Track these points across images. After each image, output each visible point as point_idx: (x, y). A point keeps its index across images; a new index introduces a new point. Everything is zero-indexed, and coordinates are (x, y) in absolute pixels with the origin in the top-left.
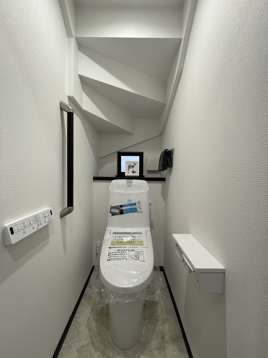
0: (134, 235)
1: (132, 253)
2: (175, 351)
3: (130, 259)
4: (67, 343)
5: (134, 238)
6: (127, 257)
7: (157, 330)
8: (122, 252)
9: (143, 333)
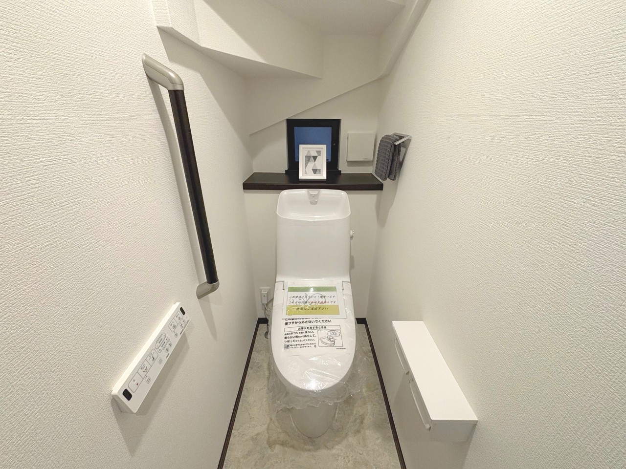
0: (324, 293)
1: (323, 333)
2: (378, 439)
3: (321, 344)
4: (238, 430)
5: (323, 300)
6: (316, 342)
7: (355, 412)
8: (306, 332)
9: (336, 416)
